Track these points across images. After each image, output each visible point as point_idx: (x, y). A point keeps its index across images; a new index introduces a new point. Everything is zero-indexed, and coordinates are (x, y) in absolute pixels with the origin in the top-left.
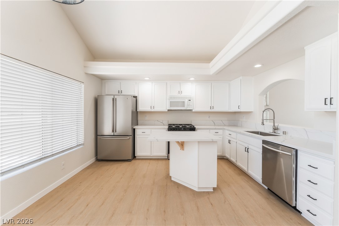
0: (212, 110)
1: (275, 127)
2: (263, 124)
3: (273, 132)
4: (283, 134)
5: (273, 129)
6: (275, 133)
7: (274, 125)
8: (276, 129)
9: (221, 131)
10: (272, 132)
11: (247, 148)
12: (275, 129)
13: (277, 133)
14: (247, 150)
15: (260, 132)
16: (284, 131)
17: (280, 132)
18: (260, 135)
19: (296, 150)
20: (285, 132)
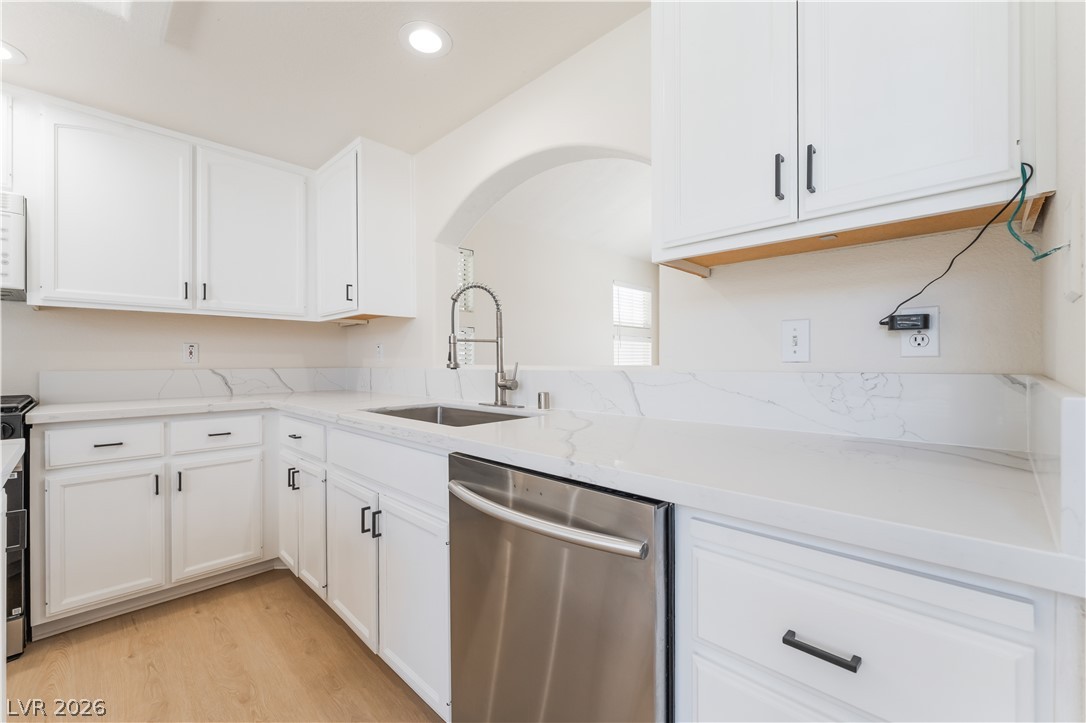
0: (201, 308)
1: (503, 377)
2: (453, 363)
3: (496, 404)
4: (540, 407)
5: (497, 385)
6: (504, 404)
7: (500, 370)
8: (509, 384)
9: (253, 421)
10: (493, 401)
11: (374, 509)
12: (504, 387)
13: (513, 407)
14: (371, 524)
15: (444, 410)
16: (542, 390)
17: (523, 400)
18: (442, 423)
19: (667, 511)
20: (546, 394)
